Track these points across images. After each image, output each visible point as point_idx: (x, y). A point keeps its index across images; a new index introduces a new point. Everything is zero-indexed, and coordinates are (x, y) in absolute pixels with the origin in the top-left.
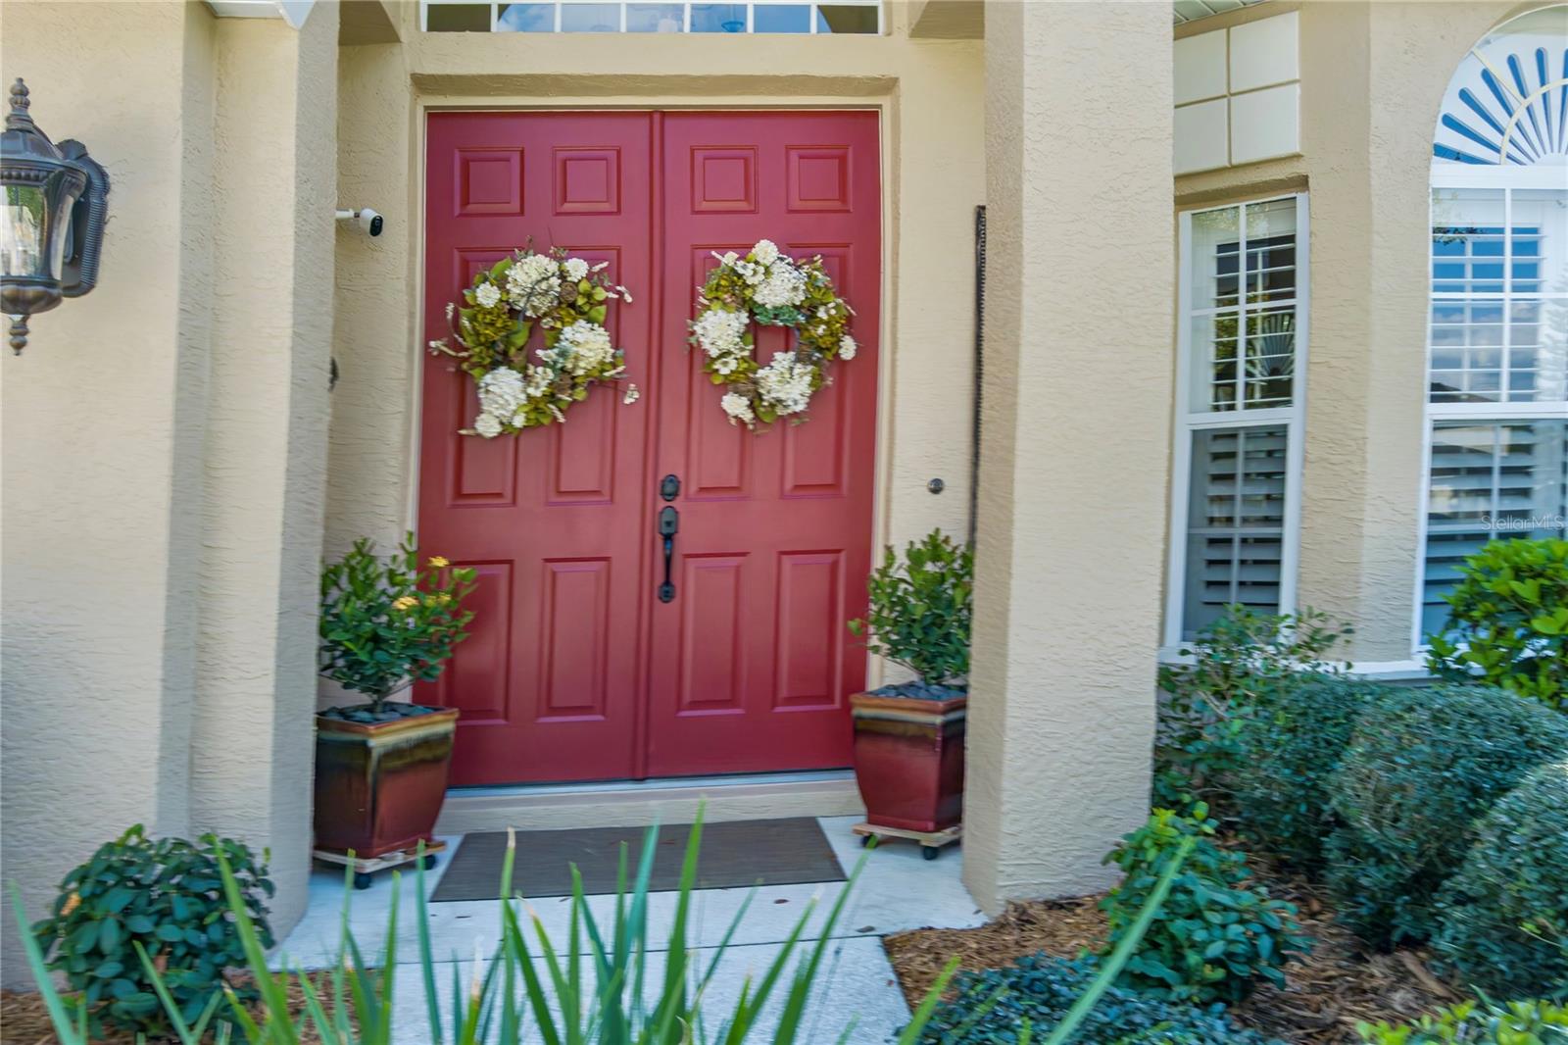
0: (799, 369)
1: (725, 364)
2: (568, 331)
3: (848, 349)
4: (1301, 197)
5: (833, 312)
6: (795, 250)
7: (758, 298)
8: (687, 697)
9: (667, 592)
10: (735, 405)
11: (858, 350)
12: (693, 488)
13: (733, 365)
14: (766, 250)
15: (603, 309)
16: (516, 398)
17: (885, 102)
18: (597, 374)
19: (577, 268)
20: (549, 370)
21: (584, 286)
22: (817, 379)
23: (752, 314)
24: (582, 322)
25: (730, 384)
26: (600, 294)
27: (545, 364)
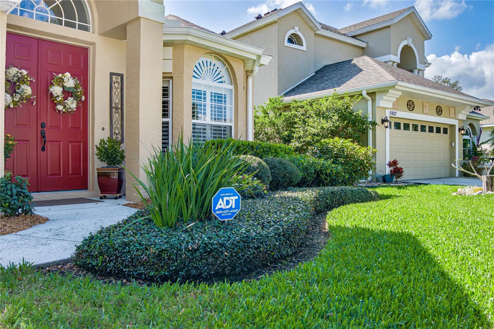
0: (75, 101)
1: (59, 98)
2: (23, 86)
3: (83, 98)
4: (171, 80)
5: (81, 90)
6: (73, 76)
7: (65, 85)
8: (49, 173)
9: (43, 149)
10: (60, 107)
11: (85, 99)
12: (49, 125)
13: (60, 98)
14: (68, 75)
15: (29, 82)
16: (10, 100)
17: (91, 47)
18: (28, 97)
19: (25, 72)
20: (19, 95)
21: (26, 76)
22: (78, 104)
23: (63, 88)
24: (25, 85)
25: (59, 103)
26: (29, 79)
27: (18, 93)
